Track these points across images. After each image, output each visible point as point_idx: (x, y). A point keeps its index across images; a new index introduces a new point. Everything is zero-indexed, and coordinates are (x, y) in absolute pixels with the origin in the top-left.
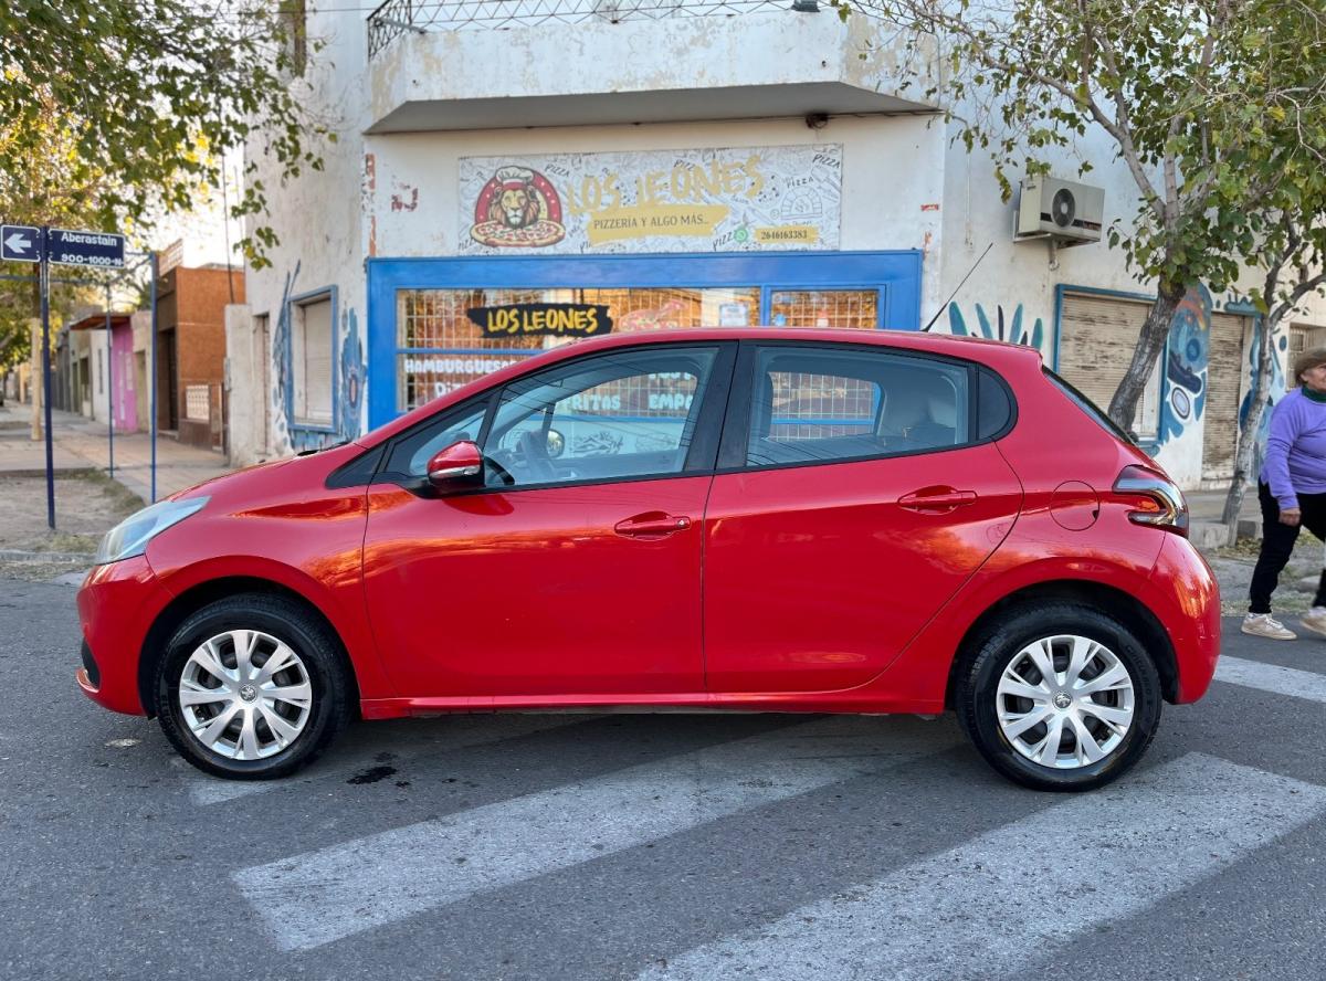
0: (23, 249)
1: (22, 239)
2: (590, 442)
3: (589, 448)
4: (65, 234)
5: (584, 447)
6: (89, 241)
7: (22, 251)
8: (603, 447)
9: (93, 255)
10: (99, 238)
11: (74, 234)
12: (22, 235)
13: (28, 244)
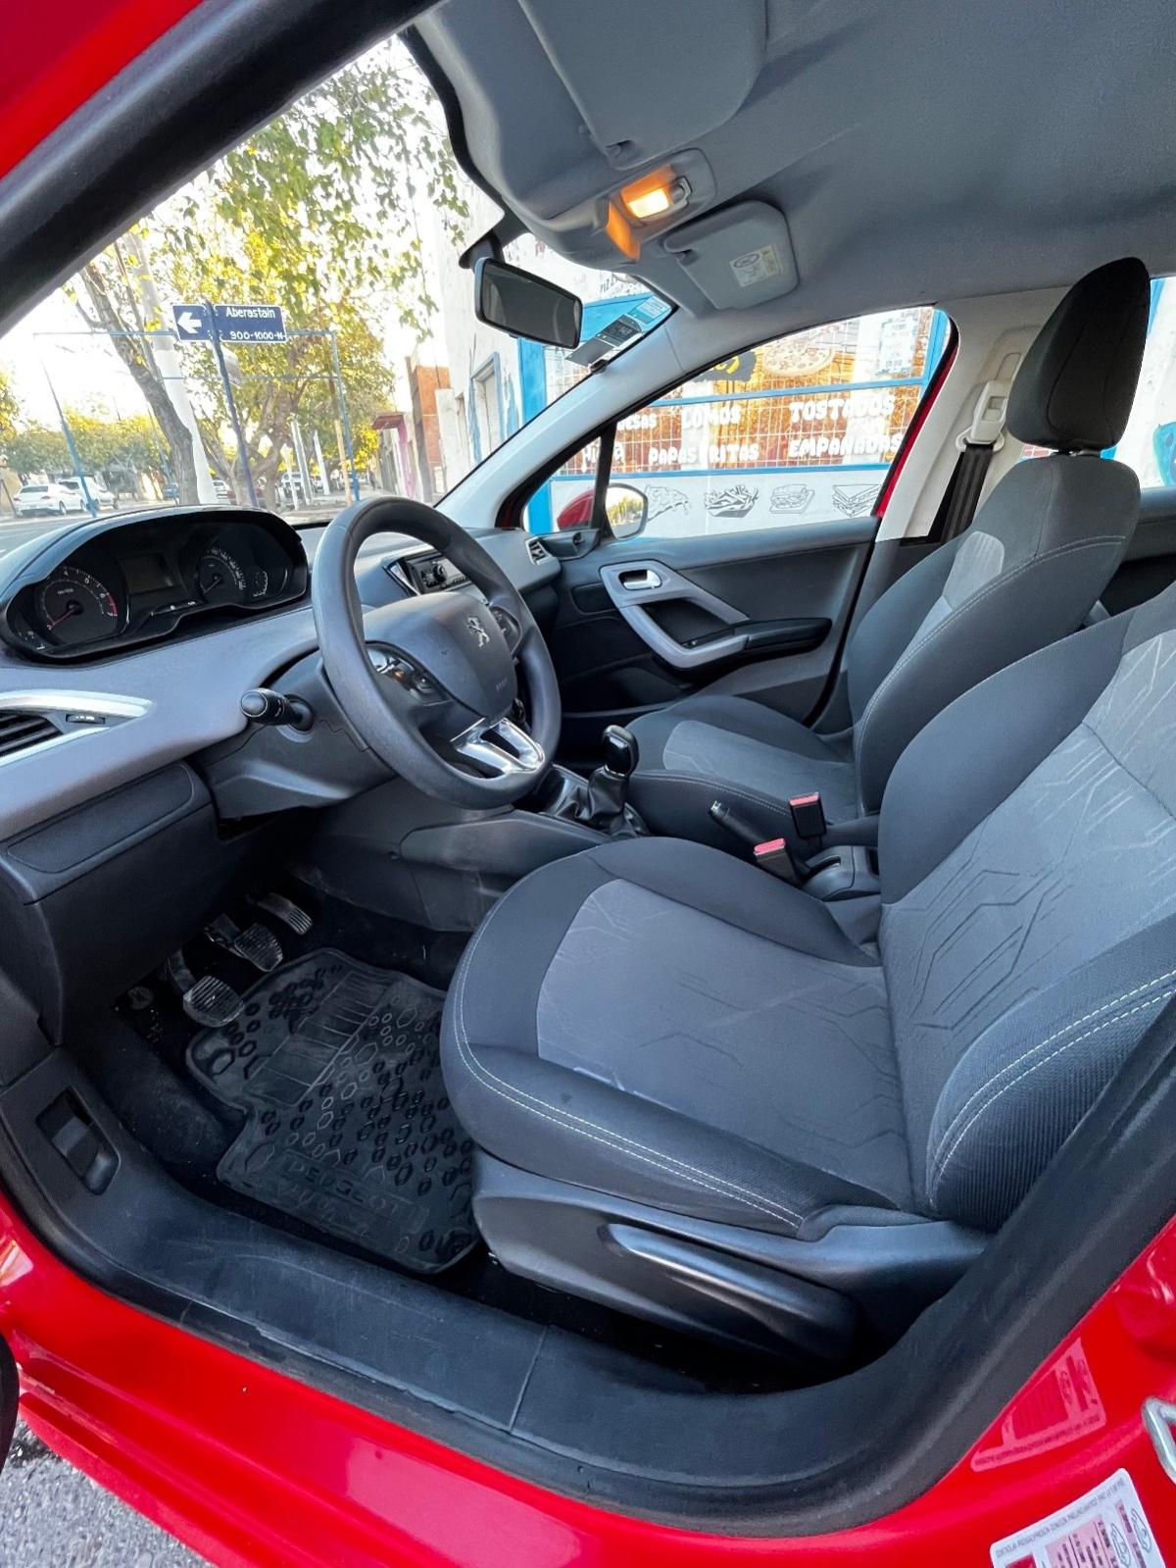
0: (195, 328)
1: (192, 318)
2: (726, 497)
3: (724, 504)
4: (228, 309)
5: (719, 503)
6: (251, 314)
7: (194, 332)
8: (739, 502)
9: (257, 331)
10: (259, 310)
11: (237, 308)
12: (190, 314)
13: (198, 323)
